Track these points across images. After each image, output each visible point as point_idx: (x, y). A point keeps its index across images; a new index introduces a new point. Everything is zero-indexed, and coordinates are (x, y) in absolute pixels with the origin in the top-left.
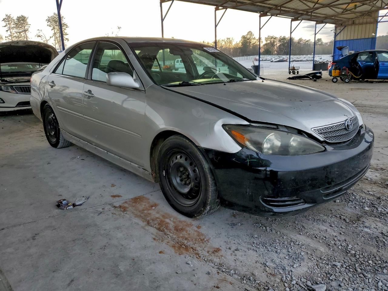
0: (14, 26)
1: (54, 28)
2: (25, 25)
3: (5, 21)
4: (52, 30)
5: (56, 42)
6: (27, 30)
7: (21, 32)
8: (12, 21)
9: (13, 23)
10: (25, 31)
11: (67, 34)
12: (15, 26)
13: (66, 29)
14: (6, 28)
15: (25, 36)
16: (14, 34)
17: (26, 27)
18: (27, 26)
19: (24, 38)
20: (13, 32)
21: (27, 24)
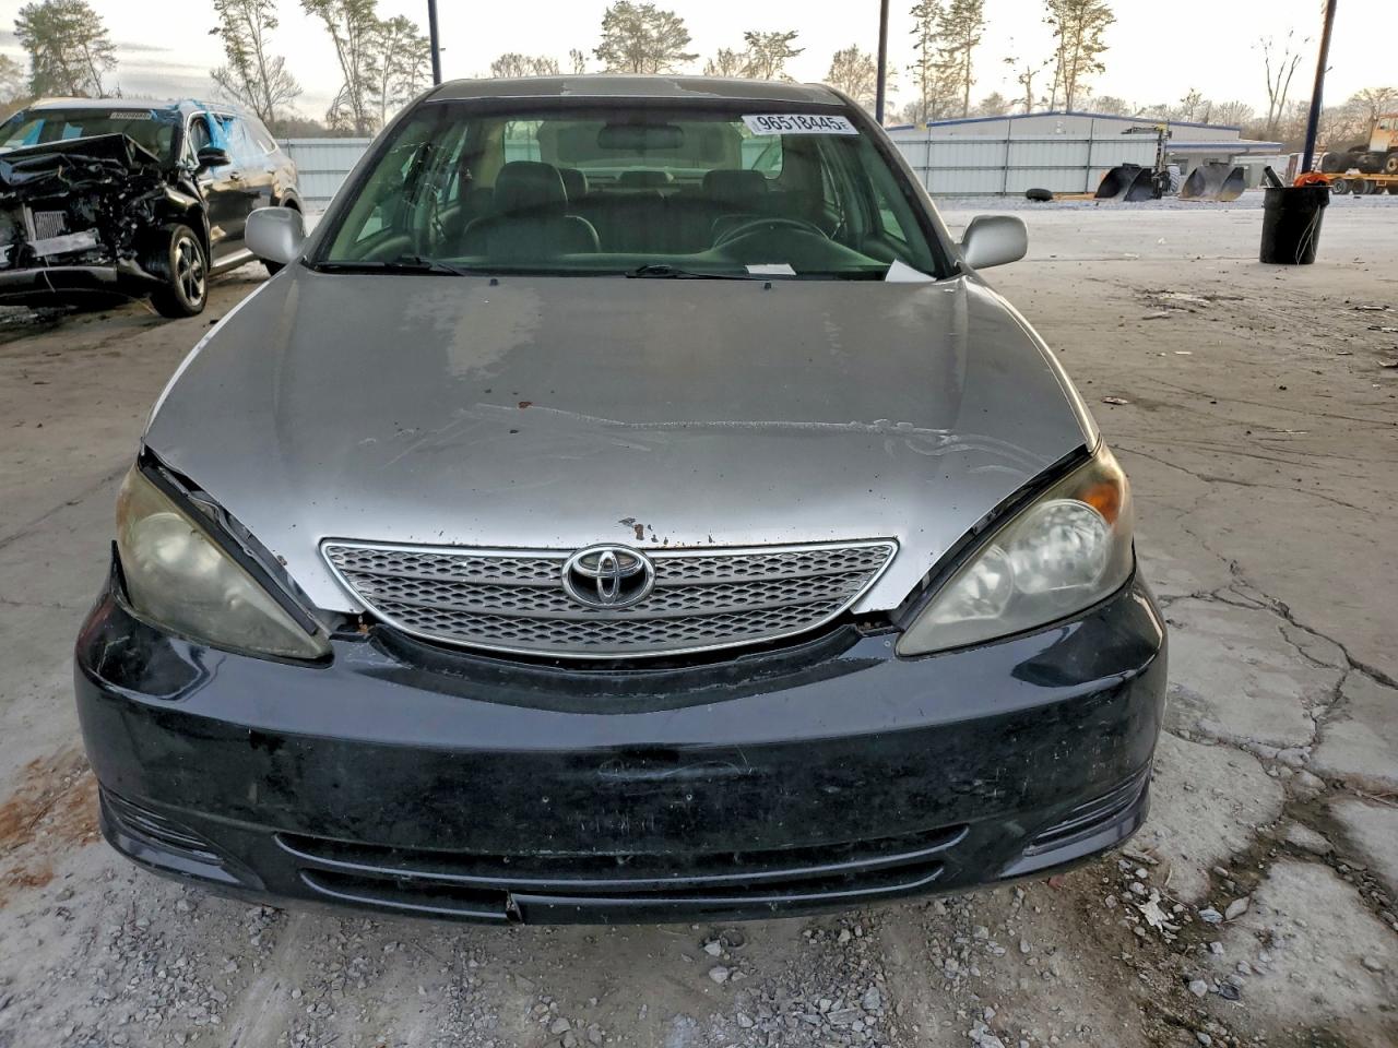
0: (941, 29)
1: (1063, 28)
2: (973, 24)
3: (917, 15)
4: (1057, 33)
5: (1061, 78)
6: (975, 42)
7: (957, 49)
8: (935, 14)
9: (937, 20)
10: (969, 45)
11: (1105, 48)
12: (943, 29)
13: (1107, 27)
14: (916, 38)
15: (965, 63)
16: (933, 55)
17: (973, 33)
18: (978, 26)
19: (961, 69)
20: (930, 51)
21: (980, 22)
